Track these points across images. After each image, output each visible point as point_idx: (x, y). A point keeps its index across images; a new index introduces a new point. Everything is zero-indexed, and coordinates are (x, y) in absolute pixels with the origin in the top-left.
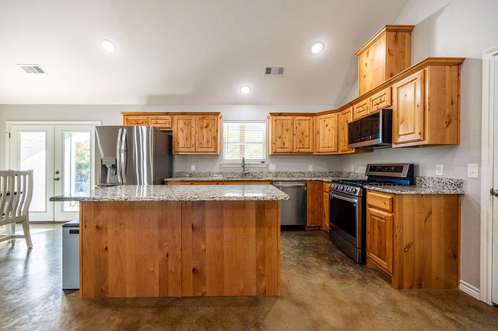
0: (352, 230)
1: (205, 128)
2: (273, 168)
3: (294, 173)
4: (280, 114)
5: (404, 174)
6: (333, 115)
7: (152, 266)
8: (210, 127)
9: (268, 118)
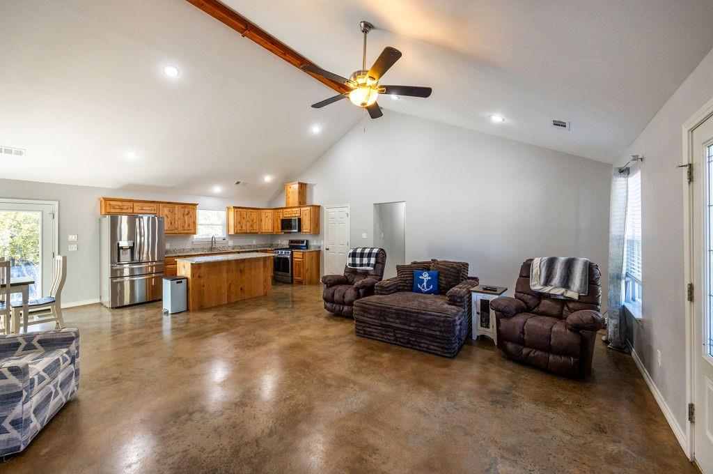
0: (288, 271)
1: (187, 215)
2: (231, 243)
4: (239, 208)
5: (304, 244)
6: (270, 211)
7: (224, 290)
8: (191, 214)
9: (228, 208)
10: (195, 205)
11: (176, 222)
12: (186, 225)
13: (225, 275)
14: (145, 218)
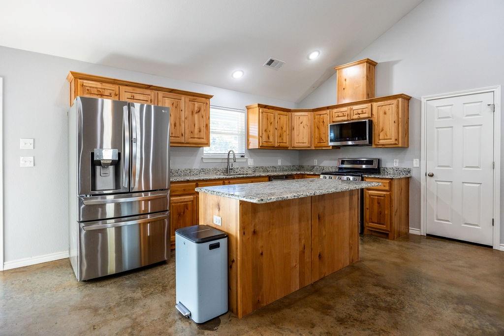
1: (196, 113)
2: (251, 162)
3: (269, 168)
4: (266, 107)
7: (295, 262)
8: (202, 112)
9: (248, 108)
10: (209, 97)
11: (183, 125)
12: (196, 130)
13: (296, 227)
14: (137, 106)
